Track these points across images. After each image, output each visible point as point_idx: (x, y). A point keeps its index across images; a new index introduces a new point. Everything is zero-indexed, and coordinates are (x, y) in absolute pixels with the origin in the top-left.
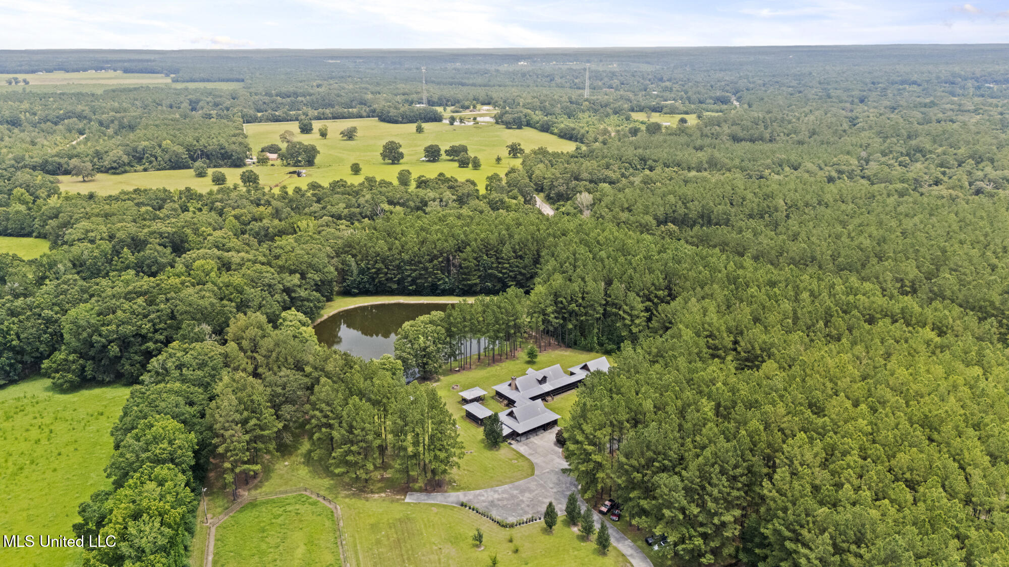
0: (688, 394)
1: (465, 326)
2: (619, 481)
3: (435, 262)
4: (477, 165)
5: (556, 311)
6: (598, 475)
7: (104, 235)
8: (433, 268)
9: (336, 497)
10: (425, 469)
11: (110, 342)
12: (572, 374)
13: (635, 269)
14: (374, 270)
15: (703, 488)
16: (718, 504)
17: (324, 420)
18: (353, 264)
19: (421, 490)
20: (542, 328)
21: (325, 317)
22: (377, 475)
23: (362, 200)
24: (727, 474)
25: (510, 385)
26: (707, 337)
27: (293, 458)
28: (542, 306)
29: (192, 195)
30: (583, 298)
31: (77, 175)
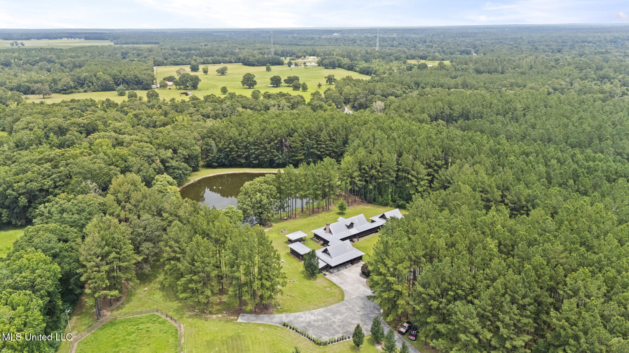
0: (473, 234)
1: (292, 185)
2: (418, 308)
3: (272, 143)
4: (305, 88)
5: (360, 176)
6: (398, 302)
7: (40, 126)
8: (271, 148)
9: (182, 318)
10: (254, 294)
11: (20, 195)
12: (373, 221)
13: (419, 145)
14: (228, 149)
15: (495, 315)
16: (509, 330)
17: (173, 255)
18: (214, 145)
19: (251, 312)
20: (349, 188)
21: (192, 182)
22: (215, 299)
23: (224, 106)
24: (517, 303)
25: (325, 229)
26: (481, 192)
27: (152, 285)
28: (350, 171)
29: (110, 104)
30: (381, 166)
31: (39, 94)
